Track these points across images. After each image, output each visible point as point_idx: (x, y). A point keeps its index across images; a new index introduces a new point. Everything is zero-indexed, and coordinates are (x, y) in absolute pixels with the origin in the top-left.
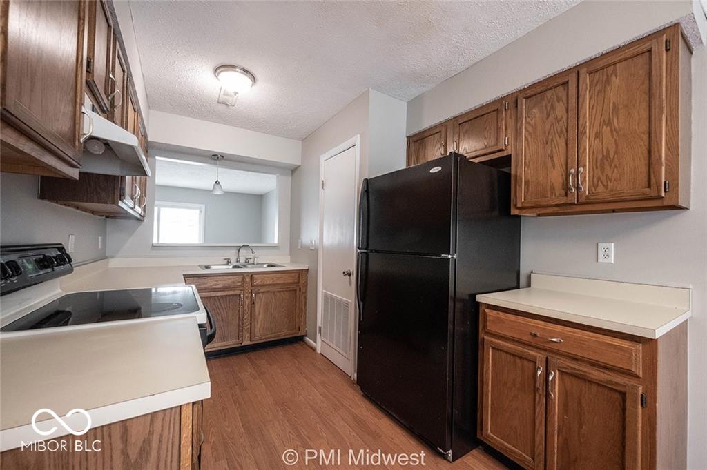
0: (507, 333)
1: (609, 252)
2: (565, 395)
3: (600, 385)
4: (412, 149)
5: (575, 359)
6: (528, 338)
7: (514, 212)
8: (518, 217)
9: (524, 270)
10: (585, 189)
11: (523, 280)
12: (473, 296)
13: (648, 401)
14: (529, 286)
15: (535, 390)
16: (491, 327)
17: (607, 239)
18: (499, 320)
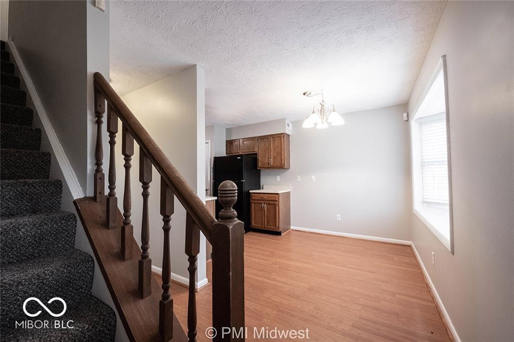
0: (257, 199)
1: (278, 178)
2: (267, 208)
3: (272, 204)
4: (228, 145)
5: (269, 201)
6: (260, 199)
7: (258, 169)
8: (260, 170)
9: (261, 185)
10: (272, 164)
11: (261, 187)
12: (249, 191)
13: (278, 205)
14: (263, 189)
15: (262, 210)
16: (253, 198)
17: (278, 175)
18: (255, 196)
